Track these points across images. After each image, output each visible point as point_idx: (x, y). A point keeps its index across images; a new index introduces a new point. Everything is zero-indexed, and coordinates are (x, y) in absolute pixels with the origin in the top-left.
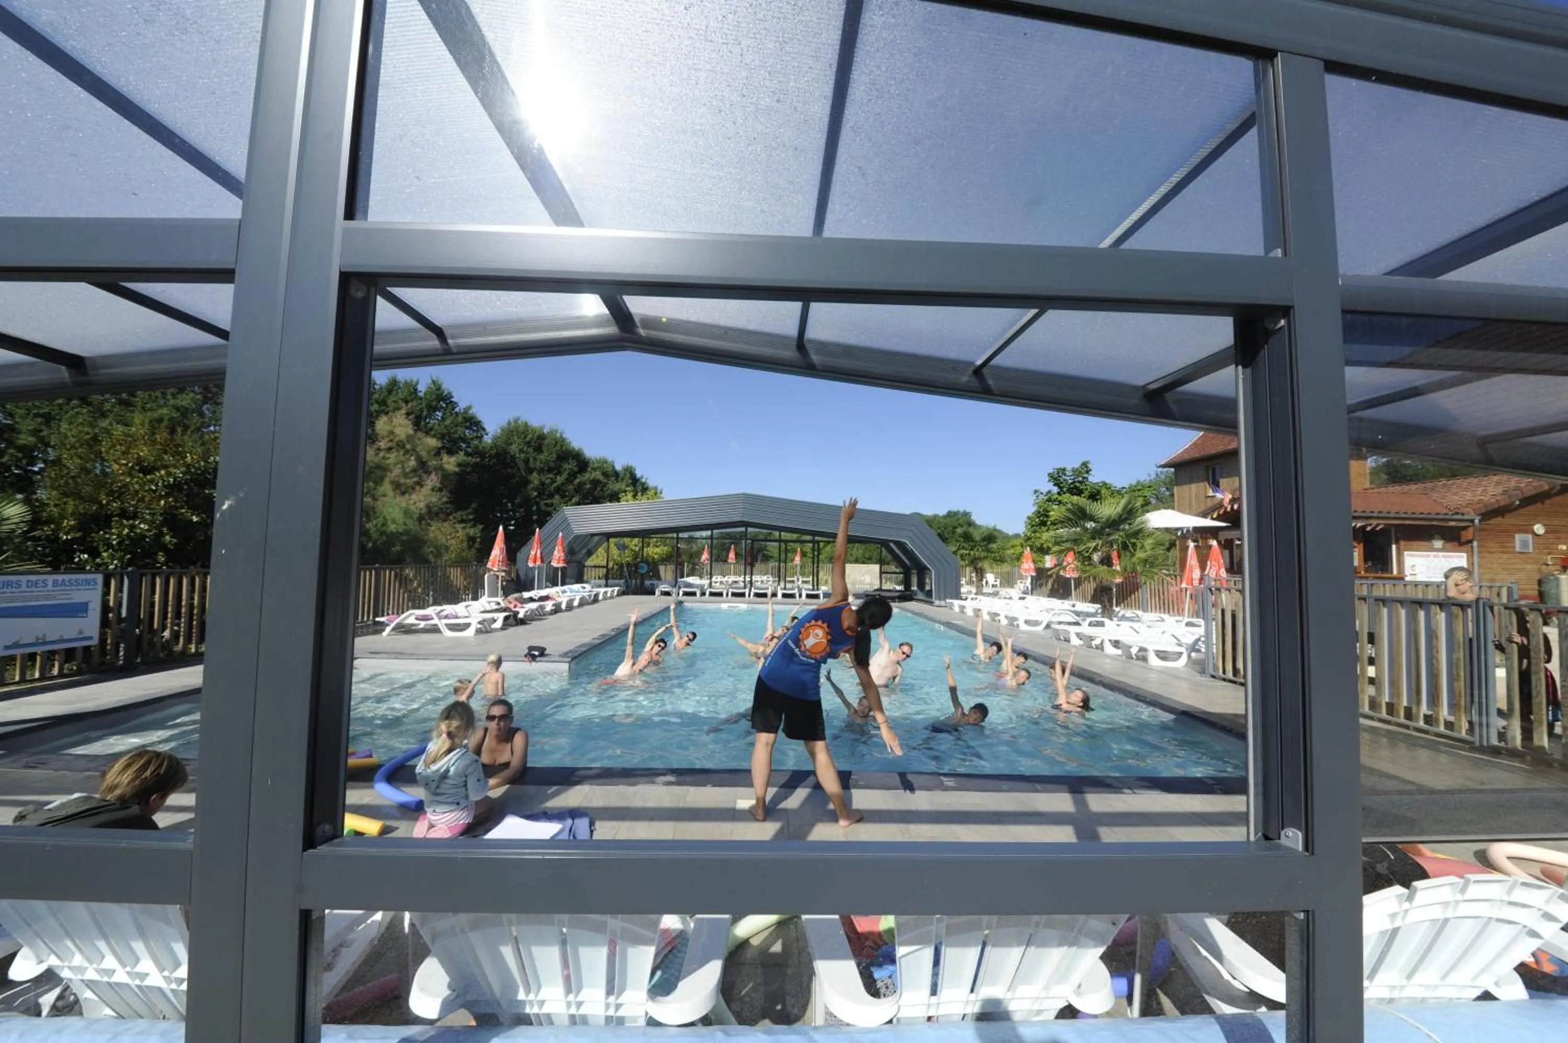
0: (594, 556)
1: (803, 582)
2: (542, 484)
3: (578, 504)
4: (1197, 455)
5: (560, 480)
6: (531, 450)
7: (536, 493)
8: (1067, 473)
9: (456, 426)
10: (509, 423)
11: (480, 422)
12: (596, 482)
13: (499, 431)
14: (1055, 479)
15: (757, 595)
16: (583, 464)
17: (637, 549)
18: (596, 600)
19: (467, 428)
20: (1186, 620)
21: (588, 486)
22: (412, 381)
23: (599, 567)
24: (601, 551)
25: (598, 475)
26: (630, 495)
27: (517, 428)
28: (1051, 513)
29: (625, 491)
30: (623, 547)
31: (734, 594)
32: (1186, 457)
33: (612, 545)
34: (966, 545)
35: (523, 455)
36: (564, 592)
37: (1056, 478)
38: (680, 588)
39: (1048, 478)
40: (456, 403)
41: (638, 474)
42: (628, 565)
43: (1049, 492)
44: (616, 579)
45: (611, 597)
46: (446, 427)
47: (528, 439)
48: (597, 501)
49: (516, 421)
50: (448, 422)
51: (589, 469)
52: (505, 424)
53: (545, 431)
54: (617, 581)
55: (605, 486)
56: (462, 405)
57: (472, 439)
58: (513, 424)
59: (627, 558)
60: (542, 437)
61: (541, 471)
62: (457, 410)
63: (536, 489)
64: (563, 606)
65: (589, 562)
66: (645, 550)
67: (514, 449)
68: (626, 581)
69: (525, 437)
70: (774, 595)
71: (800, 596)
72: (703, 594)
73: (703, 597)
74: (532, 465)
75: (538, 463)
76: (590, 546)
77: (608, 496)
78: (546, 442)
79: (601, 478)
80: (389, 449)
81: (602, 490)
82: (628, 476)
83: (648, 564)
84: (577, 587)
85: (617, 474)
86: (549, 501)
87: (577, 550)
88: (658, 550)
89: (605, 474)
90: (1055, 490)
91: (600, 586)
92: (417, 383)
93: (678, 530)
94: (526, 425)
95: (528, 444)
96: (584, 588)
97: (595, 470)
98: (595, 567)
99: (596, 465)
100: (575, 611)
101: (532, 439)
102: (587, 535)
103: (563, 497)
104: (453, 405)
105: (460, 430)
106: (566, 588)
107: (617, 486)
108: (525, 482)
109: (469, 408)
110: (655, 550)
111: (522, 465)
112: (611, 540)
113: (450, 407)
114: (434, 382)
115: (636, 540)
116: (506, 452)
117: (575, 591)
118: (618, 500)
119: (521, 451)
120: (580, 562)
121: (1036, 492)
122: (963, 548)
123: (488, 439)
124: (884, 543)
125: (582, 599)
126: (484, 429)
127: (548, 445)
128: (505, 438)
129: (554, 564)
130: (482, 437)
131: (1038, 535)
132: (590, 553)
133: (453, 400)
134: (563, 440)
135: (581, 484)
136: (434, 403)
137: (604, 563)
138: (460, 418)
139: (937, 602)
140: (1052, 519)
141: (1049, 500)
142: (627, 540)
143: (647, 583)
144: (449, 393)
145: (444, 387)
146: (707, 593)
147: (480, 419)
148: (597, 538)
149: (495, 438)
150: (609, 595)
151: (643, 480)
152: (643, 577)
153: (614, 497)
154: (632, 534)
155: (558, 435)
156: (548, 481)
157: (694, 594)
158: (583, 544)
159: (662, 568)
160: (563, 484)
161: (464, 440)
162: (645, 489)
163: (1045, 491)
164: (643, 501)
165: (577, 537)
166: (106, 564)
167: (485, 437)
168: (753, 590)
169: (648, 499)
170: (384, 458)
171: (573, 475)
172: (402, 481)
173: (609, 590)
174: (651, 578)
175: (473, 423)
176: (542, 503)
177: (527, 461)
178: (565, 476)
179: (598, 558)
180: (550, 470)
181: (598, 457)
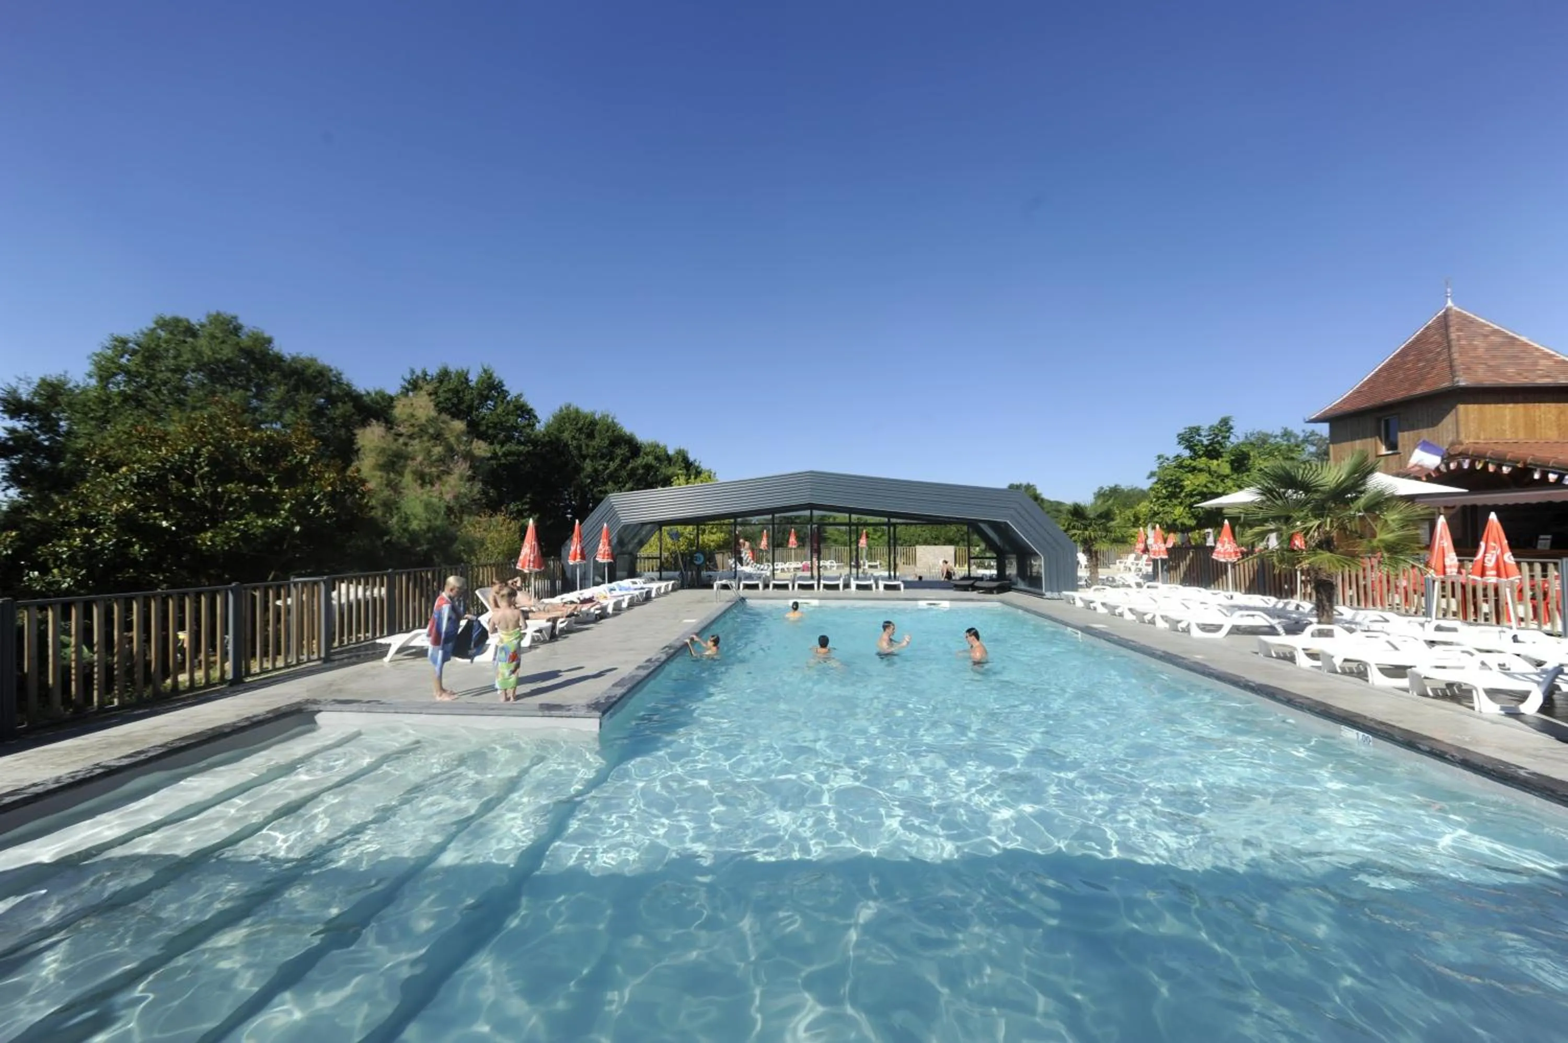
0: (647, 546)
1: (871, 567)
2: (596, 470)
3: (632, 489)
4: (1363, 404)
5: (612, 466)
6: (583, 436)
7: (589, 481)
8: (1203, 433)
9: (508, 414)
10: (561, 410)
11: (531, 410)
12: (648, 467)
13: (551, 418)
14: (1187, 441)
15: (826, 587)
16: (635, 449)
17: (692, 537)
18: (648, 598)
19: (519, 416)
20: (1435, 623)
21: (641, 471)
22: (463, 371)
23: (653, 558)
24: (654, 539)
25: (650, 459)
26: (682, 479)
27: (567, 414)
28: (1185, 483)
29: (677, 475)
30: (676, 536)
31: (801, 587)
32: (1348, 408)
33: (665, 534)
34: (1077, 524)
35: (575, 443)
36: (612, 590)
37: (1188, 439)
38: (740, 580)
39: (1177, 440)
40: (507, 392)
41: (691, 458)
42: (683, 555)
43: (1178, 456)
44: (670, 570)
45: (666, 593)
46: (498, 415)
47: (580, 425)
48: (650, 486)
49: (568, 408)
50: (499, 410)
51: (641, 454)
52: (557, 411)
53: (597, 417)
54: (671, 574)
55: (658, 471)
56: (513, 394)
57: (524, 427)
58: (565, 411)
59: (682, 545)
60: (593, 423)
61: (593, 458)
62: (509, 398)
63: (588, 477)
64: (610, 610)
65: (643, 553)
66: (701, 537)
67: (566, 435)
68: (682, 573)
69: (577, 424)
70: (847, 586)
71: (877, 587)
72: (766, 586)
73: (767, 590)
74: (584, 452)
75: (590, 450)
76: (641, 536)
77: (661, 480)
78: (598, 427)
79: (654, 463)
80: (411, 437)
81: (655, 473)
82: (680, 460)
83: (704, 553)
84: (627, 583)
85: (669, 459)
86: (603, 488)
87: (626, 540)
88: (714, 537)
89: (657, 458)
90: (1187, 453)
91: (652, 580)
92: (468, 372)
93: (734, 515)
94: (577, 411)
95: (580, 430)
96: (635, 583)
97: (647, 454)
98: (649, 558)
99: (648, 450)
100: (624, 615)
101: (584, 424)
102: (637, 525)
103: (616, 483)
104: (504, 394)
105: (512, 418)
106: (614, 584)
107: (670, 471)
108: (578, 469)
109: (520, 395)
110: (712, 537)
111: (575, 452)
112: (664, 528)
113: (501, 396)
114: (485, 371)
115: (690, 528)
116: (558, 439)
117: (627, 588)
118: (670, 484)
119: (573, 438)
120: (631, 554)
121: (1159, 457)
122: (1074, 527)
123: (540, 427)
124: (974, 526)
125: (632, 599)
126: (535, 417)
127: (600, 432)
128: (556, 426)
129: (600, 559)
130: (534, 425)
131: (1167, 509)
132: (641, 544)
133: (504, 388)
134: (614, 424)
135: (634, 470)
136: (485, 393)
137: (657, 554)
138: (511, 406)
139: (1048, 594)
140: (1187, 489)
141: (1180, 466)
142: (679, 528)
143: (704, 573)
144: (500, 382)
145: (495, 375)
146: (771, 586)
147: (531, 406)
148: (649, 527)
149: (548, 426)
150: (662, 591)
151: (697, 464)
152: (699, 569)
153: (667, 482)
154: (685, 522)
155: (610, 420)
156: (601, 468)
157: (756, 587)
158: (633, 533)
159: (719, 557)
160: (616, 470)
161: (515, 428)
162: (698, 473)
163: (1171, 455)
164: (697, 484)
165: (626, 527)
166: (58, 582)
167: (537, 424)
168: (822, 582)
169: (702, 482)
170: (406, 444)
171: (625, 461)
172: (427, 470)
173: (663, 584)
174: (709, 569)
175: (524, 411)
176: (595, 490)
177: (579, 448)
178: (618, 461)
179: (650, 549)
180: (603, 457)
181: (650, 441)
